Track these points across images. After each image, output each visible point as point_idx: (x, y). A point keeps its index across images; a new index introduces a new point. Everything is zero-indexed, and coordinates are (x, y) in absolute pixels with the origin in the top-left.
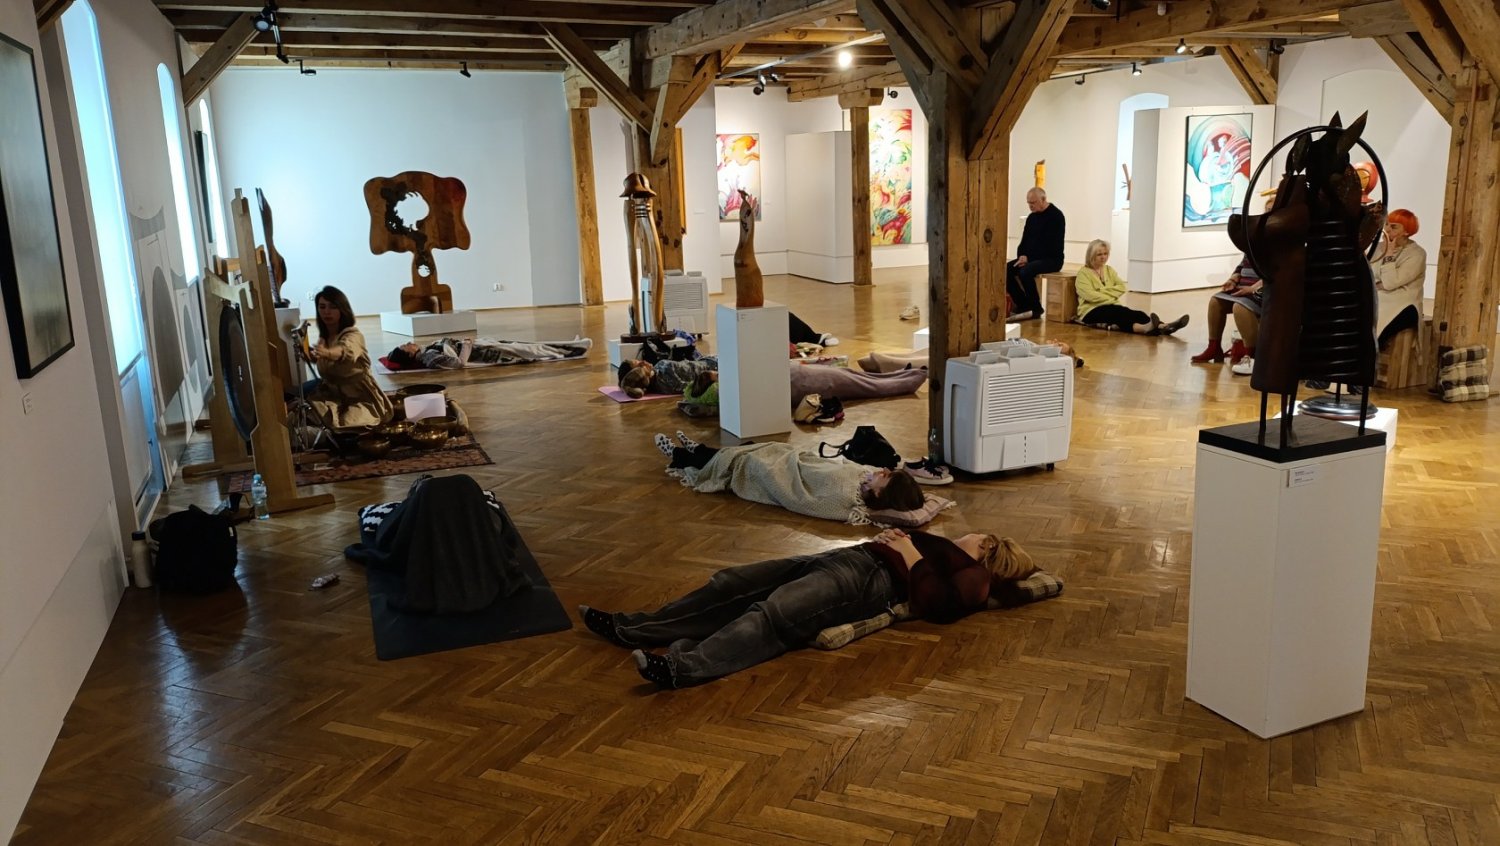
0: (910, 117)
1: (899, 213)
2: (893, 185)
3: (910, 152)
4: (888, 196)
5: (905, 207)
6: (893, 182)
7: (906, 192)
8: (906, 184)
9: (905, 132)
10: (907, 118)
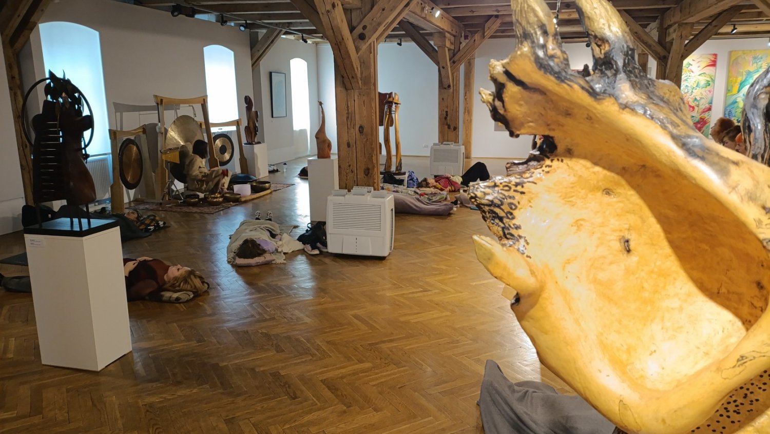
0: (716, 58)
1: (701, 118)
2: (698, 101)
3: (713, 81)
4: (693, 108)
5: (706, 115)
6: (698, 98)
7: (707, 106)
8: (708, 101)
9: (711, 68)
10: (713, 59)
